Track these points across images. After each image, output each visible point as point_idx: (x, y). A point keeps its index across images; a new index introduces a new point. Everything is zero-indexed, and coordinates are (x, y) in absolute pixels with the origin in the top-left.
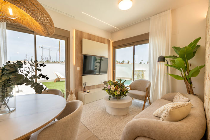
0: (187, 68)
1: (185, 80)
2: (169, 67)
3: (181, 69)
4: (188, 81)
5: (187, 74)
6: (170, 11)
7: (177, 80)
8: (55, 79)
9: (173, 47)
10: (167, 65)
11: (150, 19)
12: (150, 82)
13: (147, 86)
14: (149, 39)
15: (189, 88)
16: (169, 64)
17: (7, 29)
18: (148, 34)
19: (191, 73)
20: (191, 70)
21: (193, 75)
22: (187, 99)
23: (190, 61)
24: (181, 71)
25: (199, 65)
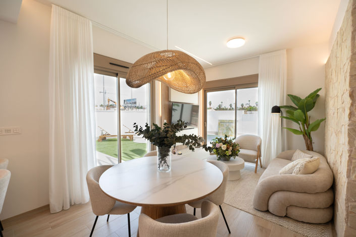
0: (305, 121)
1: (304, 135)
2: (285, 120)
3: (299, 122)
4: (307, 136)
5: (306, 129)
6: (285, 50)
7: (295, 135)
8: (100, 137)
9: (289, 95)
10: (282, 117)
11: (259, 57)
12: (260, 138)
13: (258, 144)
14: (257, 83)
15: (309, 144)
16: (285, 115)
17: (95, 72)
18: (256, 76)
19: (310, 127)
20: (311, 123)
21: (313, 129)
22: (310, 156)
23: (309, 113)
24: (299, 124)
25: (320, 119)
